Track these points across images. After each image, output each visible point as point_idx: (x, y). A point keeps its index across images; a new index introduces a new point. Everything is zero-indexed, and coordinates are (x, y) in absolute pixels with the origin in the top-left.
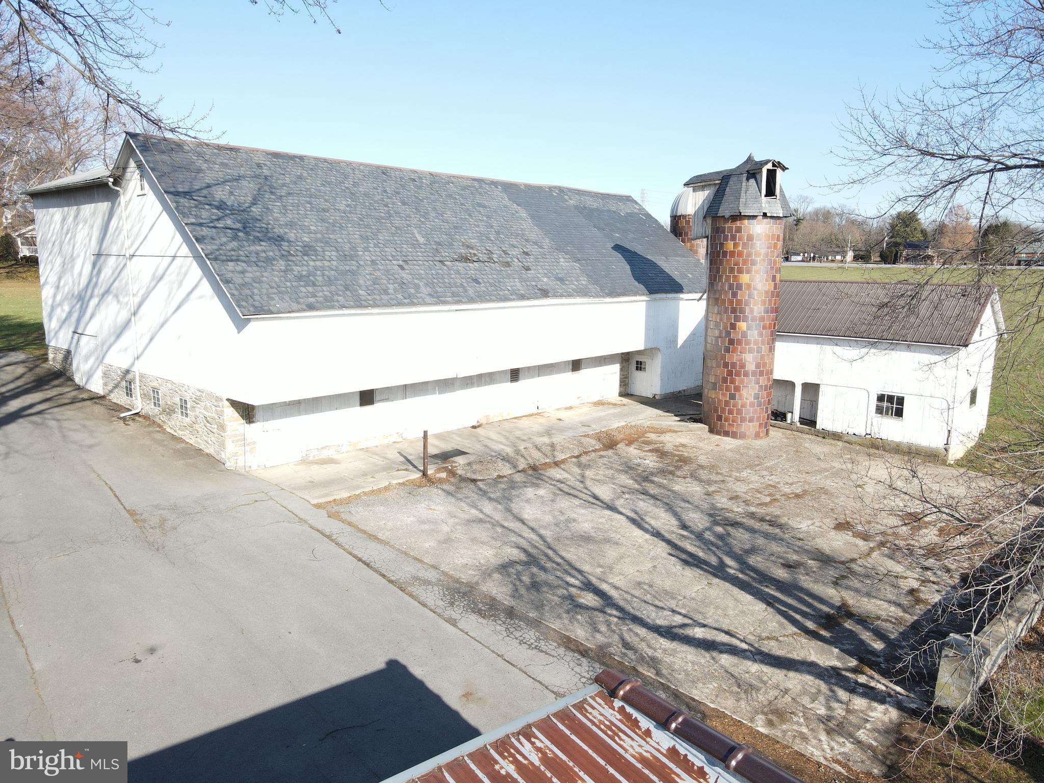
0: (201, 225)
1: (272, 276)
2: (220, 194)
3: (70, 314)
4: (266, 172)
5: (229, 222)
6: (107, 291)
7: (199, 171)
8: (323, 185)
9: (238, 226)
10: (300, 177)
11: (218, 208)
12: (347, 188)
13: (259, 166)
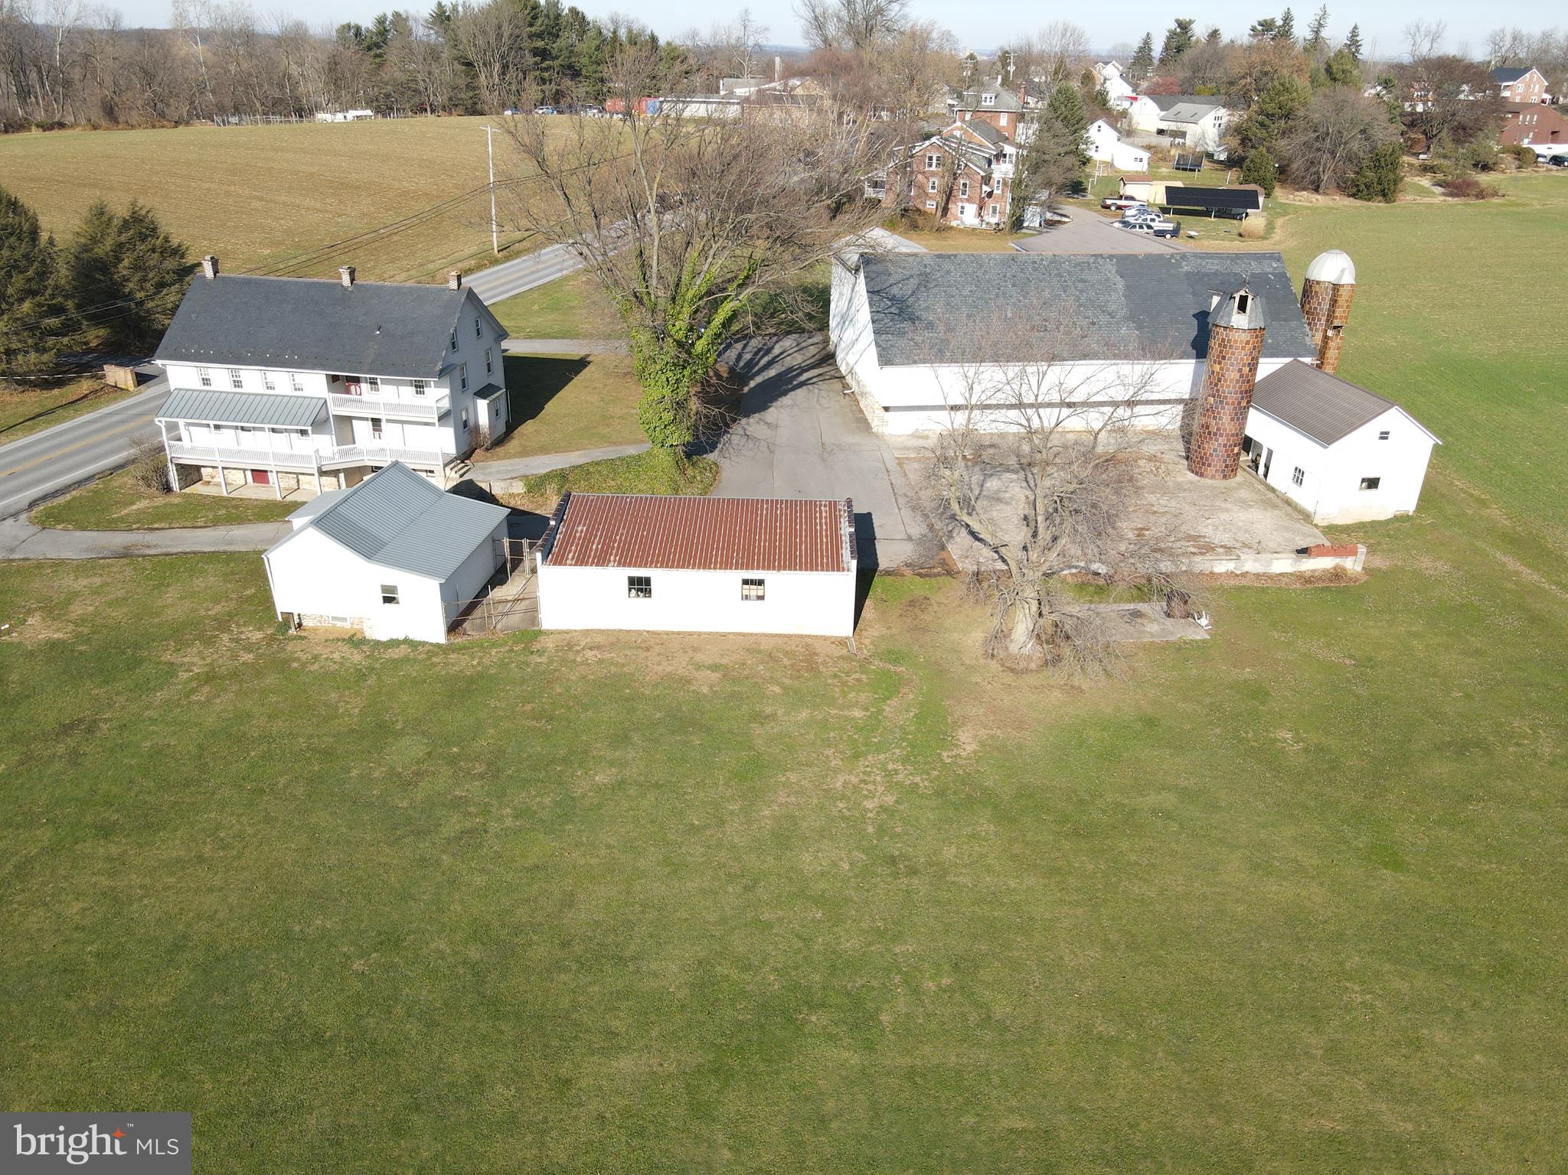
0: (878, 312)
1: (902, 343)
2: (895, 290)
3: (839, 323)
4: (928, 270)
5: (893, 310)
6: (851, 321)
7: (890, 274)
8: (961, 276)
9: (897, 312)
10: (948, 272)
11: (890, 300)
12: (977, 277)
13: (925, 266)
